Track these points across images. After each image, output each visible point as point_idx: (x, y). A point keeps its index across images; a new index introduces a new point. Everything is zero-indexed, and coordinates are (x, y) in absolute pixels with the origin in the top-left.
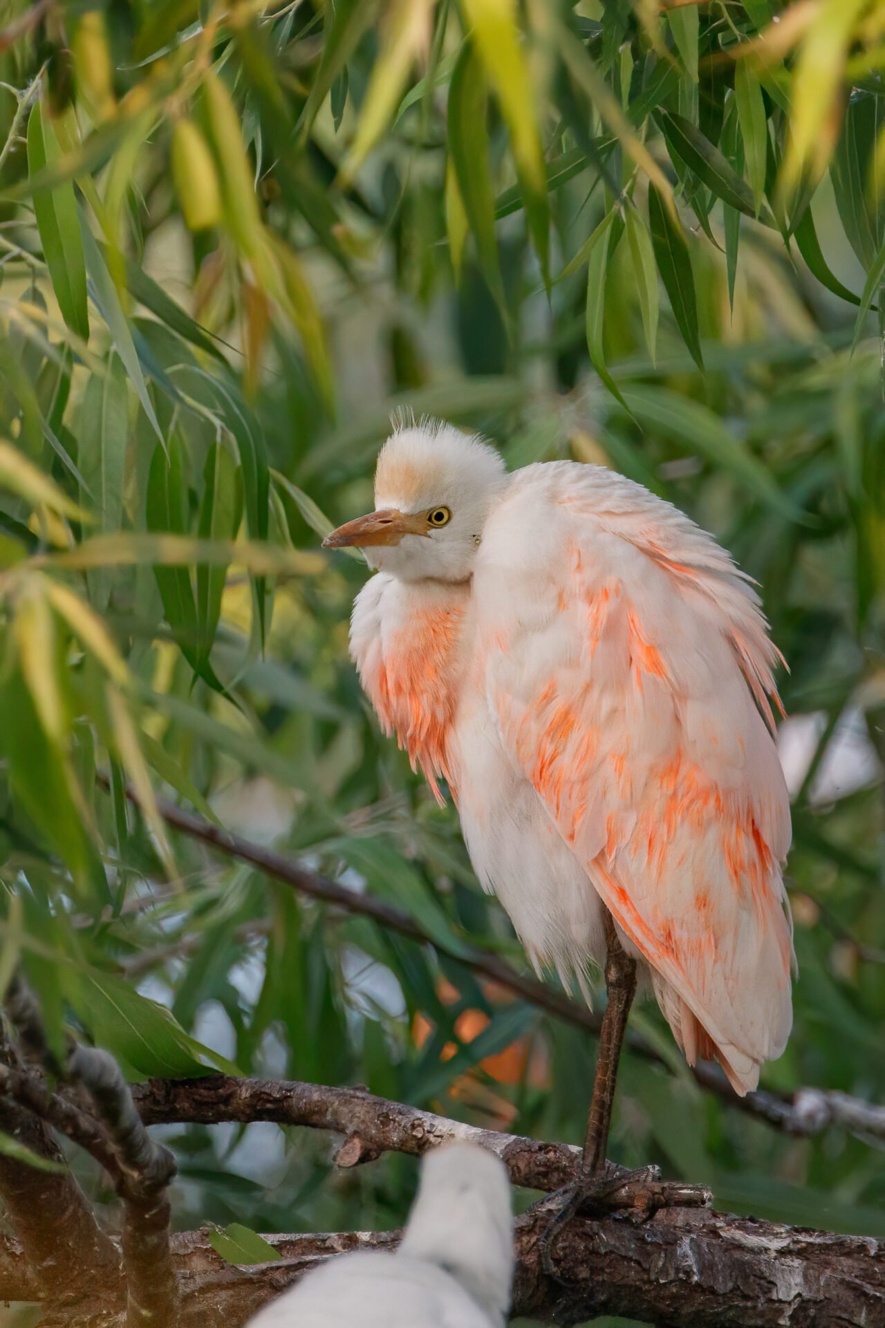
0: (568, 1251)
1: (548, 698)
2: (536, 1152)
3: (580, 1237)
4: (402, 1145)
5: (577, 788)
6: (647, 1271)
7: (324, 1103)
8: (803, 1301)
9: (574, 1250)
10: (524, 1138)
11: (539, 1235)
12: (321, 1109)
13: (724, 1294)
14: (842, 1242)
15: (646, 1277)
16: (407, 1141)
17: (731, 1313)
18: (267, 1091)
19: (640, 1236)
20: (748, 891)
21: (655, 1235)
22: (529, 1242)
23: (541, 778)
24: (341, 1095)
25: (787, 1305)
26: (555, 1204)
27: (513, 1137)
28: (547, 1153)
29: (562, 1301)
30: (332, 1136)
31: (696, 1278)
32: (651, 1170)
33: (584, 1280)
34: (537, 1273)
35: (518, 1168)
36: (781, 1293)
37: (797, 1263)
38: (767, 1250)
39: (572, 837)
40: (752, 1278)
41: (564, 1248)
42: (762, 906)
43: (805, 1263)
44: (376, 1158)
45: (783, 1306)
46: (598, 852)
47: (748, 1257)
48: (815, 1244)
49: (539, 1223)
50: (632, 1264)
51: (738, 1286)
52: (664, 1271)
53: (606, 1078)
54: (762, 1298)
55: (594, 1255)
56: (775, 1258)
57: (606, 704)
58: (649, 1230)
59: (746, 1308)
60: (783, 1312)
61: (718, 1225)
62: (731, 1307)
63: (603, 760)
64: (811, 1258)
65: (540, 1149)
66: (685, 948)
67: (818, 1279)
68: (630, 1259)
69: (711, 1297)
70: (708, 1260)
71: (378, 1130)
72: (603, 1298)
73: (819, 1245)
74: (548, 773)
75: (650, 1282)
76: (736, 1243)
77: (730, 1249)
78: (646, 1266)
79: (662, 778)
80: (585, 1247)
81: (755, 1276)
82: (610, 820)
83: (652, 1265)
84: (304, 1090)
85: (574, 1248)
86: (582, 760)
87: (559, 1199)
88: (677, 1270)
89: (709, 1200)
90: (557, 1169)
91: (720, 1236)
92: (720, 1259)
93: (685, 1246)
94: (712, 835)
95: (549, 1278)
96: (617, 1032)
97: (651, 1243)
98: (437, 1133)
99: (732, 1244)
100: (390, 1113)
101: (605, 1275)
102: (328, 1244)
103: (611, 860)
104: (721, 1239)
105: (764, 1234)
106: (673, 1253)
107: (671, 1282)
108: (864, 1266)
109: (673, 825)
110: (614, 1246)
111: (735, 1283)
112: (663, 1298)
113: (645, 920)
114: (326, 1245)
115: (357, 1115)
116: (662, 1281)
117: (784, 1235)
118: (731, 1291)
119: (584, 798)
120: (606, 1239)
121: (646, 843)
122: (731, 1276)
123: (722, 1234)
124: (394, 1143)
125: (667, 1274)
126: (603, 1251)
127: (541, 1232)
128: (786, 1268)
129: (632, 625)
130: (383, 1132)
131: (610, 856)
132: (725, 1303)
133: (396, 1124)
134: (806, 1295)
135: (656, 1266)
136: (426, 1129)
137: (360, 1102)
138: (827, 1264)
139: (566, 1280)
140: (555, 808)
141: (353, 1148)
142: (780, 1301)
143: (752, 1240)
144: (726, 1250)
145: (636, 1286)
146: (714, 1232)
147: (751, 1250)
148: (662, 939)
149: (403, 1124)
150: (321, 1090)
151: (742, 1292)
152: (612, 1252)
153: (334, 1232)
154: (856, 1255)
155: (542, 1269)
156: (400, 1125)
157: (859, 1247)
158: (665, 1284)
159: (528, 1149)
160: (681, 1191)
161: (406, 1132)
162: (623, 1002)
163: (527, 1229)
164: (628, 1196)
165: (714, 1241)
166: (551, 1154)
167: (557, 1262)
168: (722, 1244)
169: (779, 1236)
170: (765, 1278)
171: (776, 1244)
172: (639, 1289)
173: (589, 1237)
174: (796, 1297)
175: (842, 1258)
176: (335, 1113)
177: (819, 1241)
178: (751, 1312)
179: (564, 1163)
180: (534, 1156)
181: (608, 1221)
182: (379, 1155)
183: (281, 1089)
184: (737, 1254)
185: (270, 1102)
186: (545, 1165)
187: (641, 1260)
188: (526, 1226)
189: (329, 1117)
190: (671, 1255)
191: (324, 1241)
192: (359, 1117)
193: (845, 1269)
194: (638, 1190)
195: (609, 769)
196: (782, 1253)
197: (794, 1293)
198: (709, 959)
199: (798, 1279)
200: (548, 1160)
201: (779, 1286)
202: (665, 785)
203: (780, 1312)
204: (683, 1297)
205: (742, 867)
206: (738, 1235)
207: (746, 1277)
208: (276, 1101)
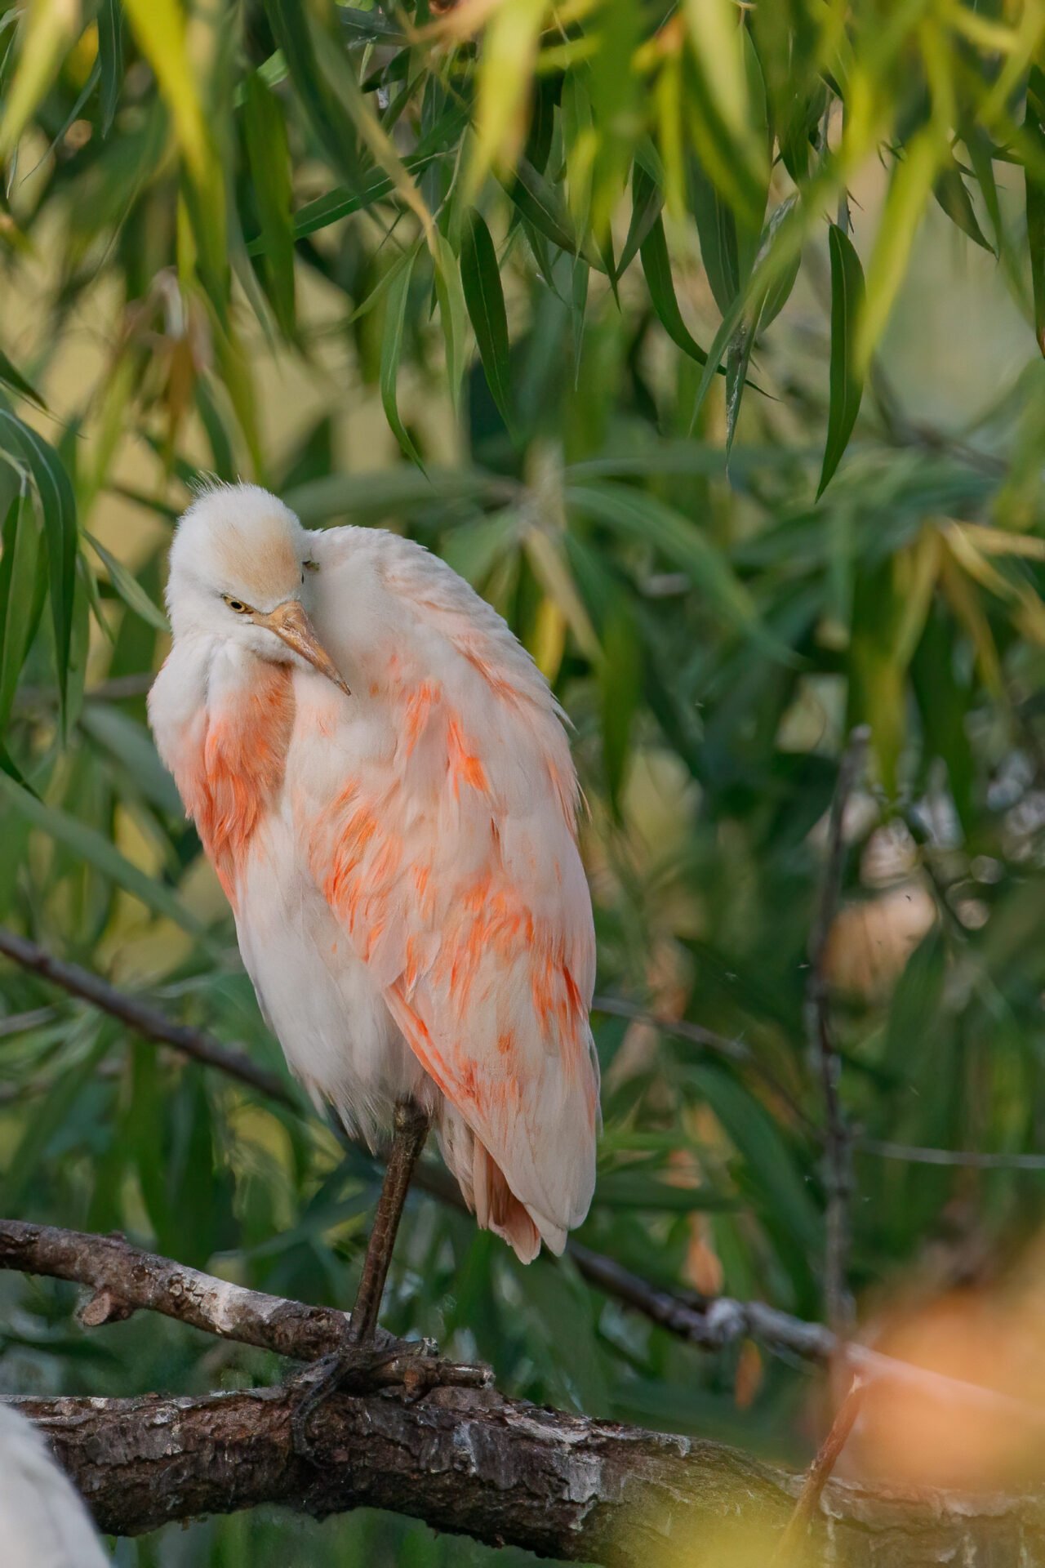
0: (324, 1430)
1: (347, 797)
2: (307, 1319)
3: (340, 1415)
4: (158, 1304)
5: (375, 903)
6: (417, 1458)
7: (73, 1251)
8: (599, 1504)
9: (333, 1429)
10: (295, 1303)
11: (292, 1409)
12: (68, 1258)
13: (506, 1491)
14: (649, 1439)
15: (415, 1464)
16: (163, 1299)
17: (514, 1513)
18: (9, 1233)
19: (411, 1418)
20: (556, 1034)
21: (429, 1417)
22: (280, 1417)
23: (334, 889)
24: (93, 1242)
25: (579, 1507)
26: (314, 1375)
27: (283, 1301)
28: (320, 1320)
29: (316, 1487)
30: (80, 1289)
31: (474, 1470)
32: (427, 1343)
33: (341, 1463)
34: (287, 1453)
35: (286, 1336)
36: (573, 1493)
37: (594, 1460)
38: (560, 1443)
39: (367, 958)
40: (541, 1474)
41: (319, 1426)
42: (570, 1052)
43: (604, 1461)
44: (129, 1316)
45: (575, 1508)
46: (396, 977)
47: (536, 1450)
48: (618, 1440)
49: (293, 1396)
50: (400, 1449)
51: (524, 1482)
52: (437, 1460)
53: (384, 1236)
54: (551, 1498)
55: (354, 1436)
56: (570, 1453)
57: (413, 809)
58: (422, 1411)
59: (532, 1508)
60: (575, 1515)
61: (507, 1411)
62: (513, 1506)
63: (404, 874)
64: (612, 1455)
65: (312, 1315)
66: (488, 1092)
67: (618, 1482)
68: (398, 1444)
69: (490, 1492)
70: (490, 1451)
71: (131, 1285)
72: (363, 1486)
73: (623, 1441)
74: (343, 887)
75: (419, 1471)
76: (525, 1433)
77: (516, 1439)
78: (416, 1452)
79: (468, 899)
80: (346, 1427)
81: (544, 1471)
82: (409, 944)
83: (424, 1451)
84: (51, 1235)
85: (332, 1426)
86: (381, 871)
87: (319, 1371)
88: (453, 1459)
89: (490, 1380)
90: (329, 1339)
91: (507, 1424)
92: (503, 1450)
93: (464, 1433)
94: (520, 968)
95: (302, 1459)
96: (402, 1183)
97: (424, 1427)
98: (198, 1292)
99: (519, 1433)
100: (145, 1266)
101: (366, 1460)
102: (57, 1408)
103: (410, 990)
104: (507, 1428)
105: (559, 1425)
106: (449, 1442)
107: (444, 1473)
108: (672, 1467)
109: (477, 952)
110: (380, 1428)
111: (520, 1478)
112: (435, 1491)
113: (444, 1056)
114: (55, 1411)
115: (109, 1266)
116: (433, 1471)
117: (582, 1428)
118: (515, 1487)
119: (383, 915)
120: (370, 1418)
121: (450, 971)
122: (516, 1470)
123: (509, 1421)
124: (149, 1301)
125: (440, 1463)
126: (365, 1432)
127: (295, 1406)
128: (581, 1464)
129: (453, 730)
130: (137, 1287)
131: (410, 984)
132: (507, 1500)
133: (152, 1279)
134: (602, 1497)
135: (427, 1453)
136: (185, 1286)
137: (112, 1251)
138: (630, 1463)
139: (322, 1462)
140: (349, 923)
141: (102, 1306)
142: (572, 1502)
143: (544, 1431)
144: (512, 1440)
145: (403, 1475)
146: (501, 1419)
147: (542, 1443)
148: (462, 1082)
149: (160, 1279)
150: (70, 1236)
151: (528, 1489)
152: (375, 1434)
153: (66, 1396)
154: (664, 1455)
155: (293, 1447)
156: (156, 1280)
157: (667, 1445)
158: (437, 1474)
159: (297, 1314)
160: (457, 1369)
161: (163, 1289)
162: (411, 1150)
163: (279, 1402)
164: (397, 1371)
165: (499, 1429)
166: (324, 1322)
167: (311, 1441)
168: (508, 1433)
169: (576, 1428)
170: (555, 1475)
171: (572, 1437)
172: (405, 1478)
173: (350, 1415)
174: (591, 1498)
175: (648, 1458)
176: (85, 1262)
177: (621, 1436)
178: (535, 1513)
179: (337, 1333)
180: (305, 1322)
181: (375, 1399)
182: (130, 1314)
183: (25, 1232)
184: (525, 1446)
185: (13, 1247)
186: (315, 1334)
187: (411, 1445)
188: (279, 1399)
189: (77, 1268)
190: (446, 1442)
191: (52, 1405)
192: (111, 1269)
193: (651, 1471)
194: (410, 1364)
195: (410, 884)
196: (579, 1447)
197: (588, 1494)
198: (512, 1107)
199: (595, 1478)
200: (320, 1328)
201: (572, 1484)
202: (470, 904)
203: (572, 1515)
204: (457, 1491)
205: (550, 1005)
206: (529, 1424)
207: (534, 1472)
208: (17, 1245)
